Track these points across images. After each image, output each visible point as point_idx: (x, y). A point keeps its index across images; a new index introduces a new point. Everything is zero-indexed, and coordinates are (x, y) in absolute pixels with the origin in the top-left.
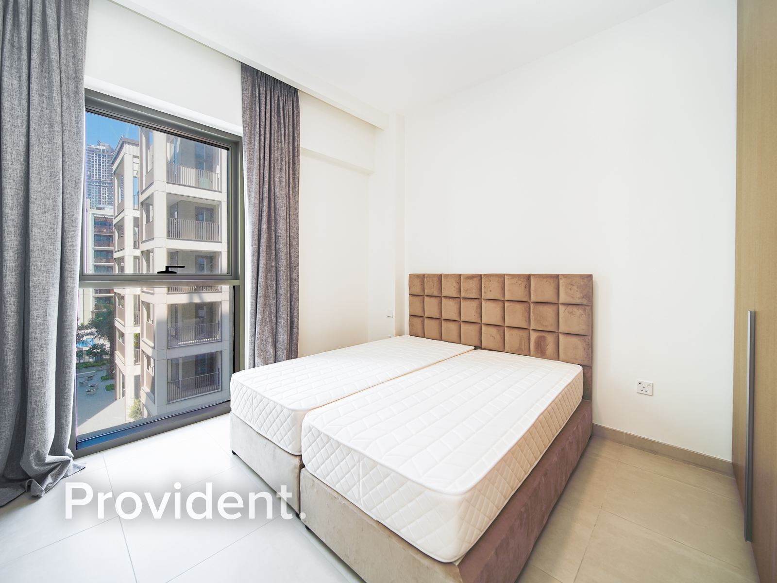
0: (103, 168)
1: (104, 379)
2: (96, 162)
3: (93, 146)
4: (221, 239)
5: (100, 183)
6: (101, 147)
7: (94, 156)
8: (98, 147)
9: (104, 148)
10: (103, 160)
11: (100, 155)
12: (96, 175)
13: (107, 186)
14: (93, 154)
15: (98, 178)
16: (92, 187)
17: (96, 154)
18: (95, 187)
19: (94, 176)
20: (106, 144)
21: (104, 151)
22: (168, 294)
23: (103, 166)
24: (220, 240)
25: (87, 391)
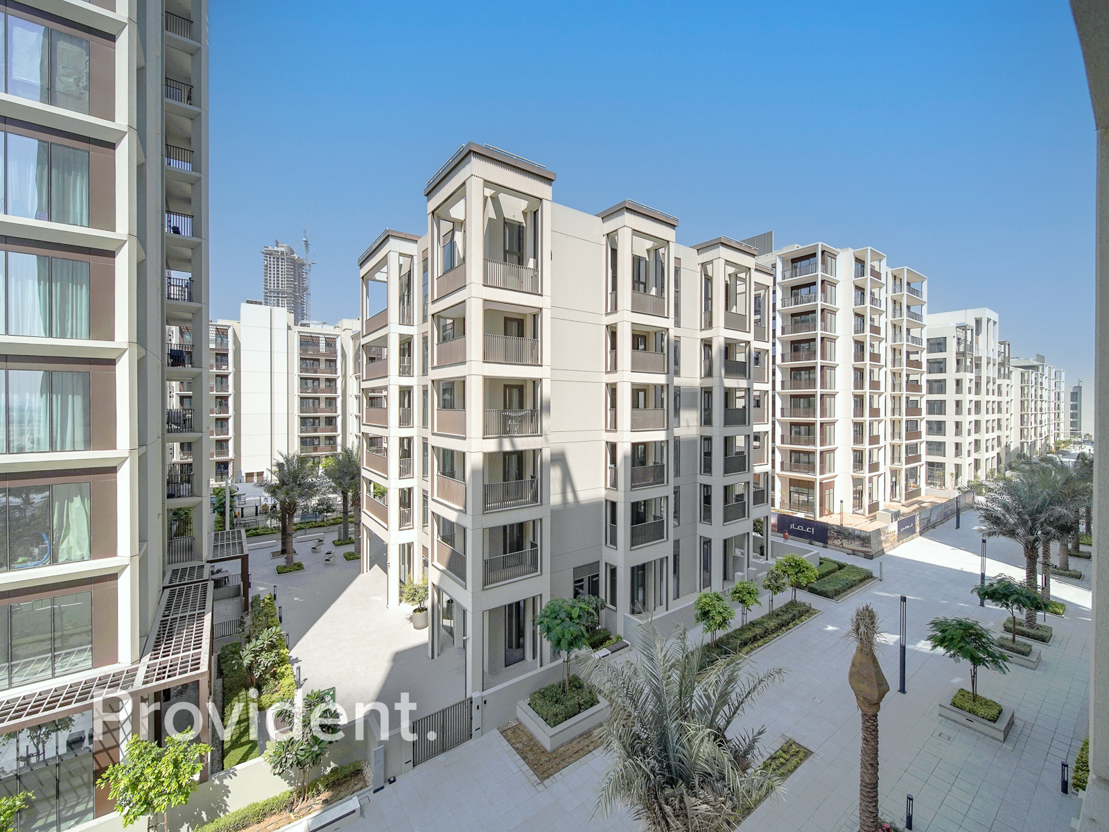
0: (282, 275)
1: (338, 544)
2: (274, 268)
3: (270, 248)
4: (542, 361)
5: (278, 293)
6: (280, 249)
7: (272, 260)
8: (276, 249)
9: (283, 249)
10: (282, 265)
11: (278, 258)
12: (274, 284)
13: (286, 297)
14: (270, 258)
15: (276, 288)
16: (269, 298)
17: (274, 258)
18: (273, 298)
19: (272, 285)
20: (285, 245)
21: (282, 253)
22: (484, 439)
23: (282, 272)
24: (539, 363)
25: (326, 560)
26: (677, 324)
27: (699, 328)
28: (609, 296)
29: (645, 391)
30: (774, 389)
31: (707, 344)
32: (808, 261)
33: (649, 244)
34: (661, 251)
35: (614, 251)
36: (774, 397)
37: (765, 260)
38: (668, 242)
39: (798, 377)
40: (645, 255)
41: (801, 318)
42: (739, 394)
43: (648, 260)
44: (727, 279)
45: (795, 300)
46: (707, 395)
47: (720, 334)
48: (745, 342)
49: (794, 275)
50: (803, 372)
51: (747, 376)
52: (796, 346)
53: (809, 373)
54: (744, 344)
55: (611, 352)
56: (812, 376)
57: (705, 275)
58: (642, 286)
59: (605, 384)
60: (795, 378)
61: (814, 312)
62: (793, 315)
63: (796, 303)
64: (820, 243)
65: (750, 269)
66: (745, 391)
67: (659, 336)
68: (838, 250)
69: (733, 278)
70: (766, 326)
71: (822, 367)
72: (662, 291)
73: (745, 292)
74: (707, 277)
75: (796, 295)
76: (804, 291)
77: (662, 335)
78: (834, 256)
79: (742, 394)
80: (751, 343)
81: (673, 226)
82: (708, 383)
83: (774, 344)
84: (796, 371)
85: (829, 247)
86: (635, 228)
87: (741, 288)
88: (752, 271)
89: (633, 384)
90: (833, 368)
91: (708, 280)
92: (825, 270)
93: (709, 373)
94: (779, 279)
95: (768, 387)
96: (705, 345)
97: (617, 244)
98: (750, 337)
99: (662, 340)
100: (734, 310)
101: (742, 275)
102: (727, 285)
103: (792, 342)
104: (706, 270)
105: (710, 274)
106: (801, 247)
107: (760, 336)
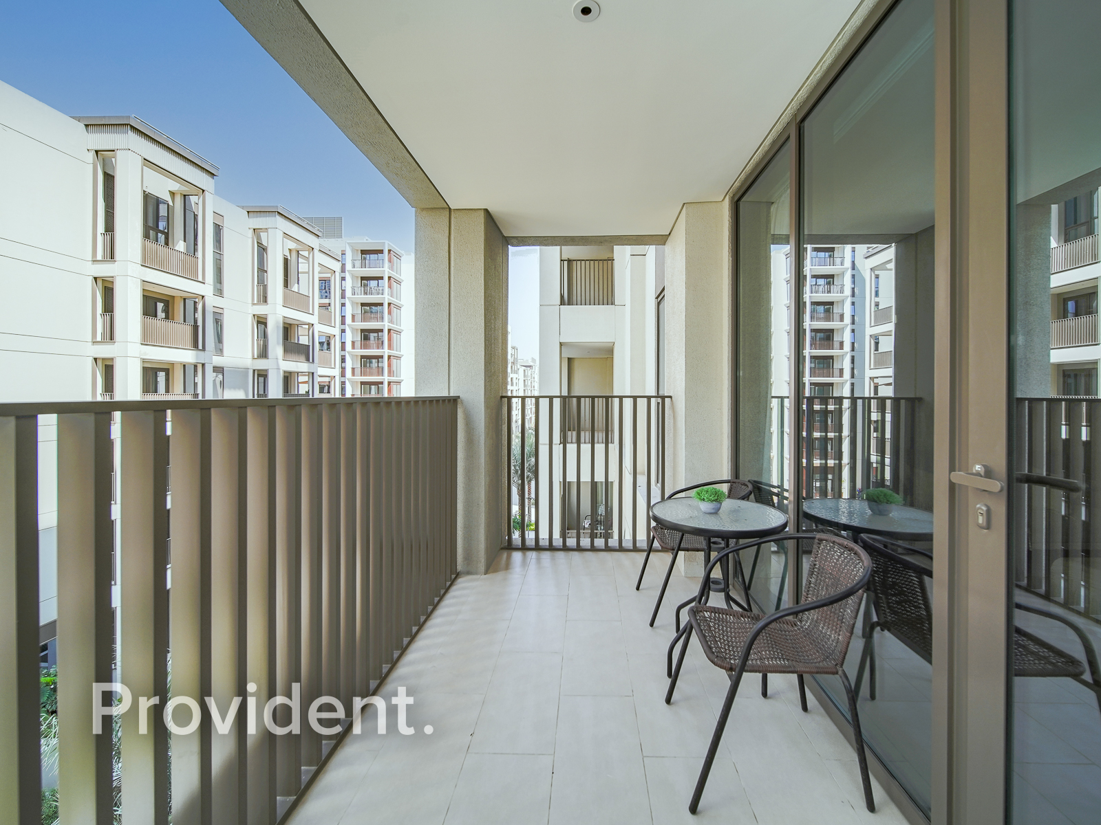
26: (219, 292)
27: (250, 301)
28: (100, 239)
29: (167, 371)
30: (343, 374)
31: (261, 322)
32: (376, 255)
33: (175, 186)
34: (193, 199)
35: (109, 179)
36: (343, 383)
37: (333, 244)
38: (203, 191)
39: (368, 365)
40: (168, 198)
41: (370, 308)
42: (301, 379)
43: (171, 204)
44: (288, 254)
45: (364, 291)
46: (261, 379)
47: (277, 313)
48: (308, 324)
49: (363, 265)
50: (374, 361)
51: (311, 361)
52: (366, 334)
53: (378, 362)
54: (307, 326)
55: (103, 315)
56: (380, 365)
57: (258, 242)
58: (162, 237)
59: (91, 359)
60: (365, 366)
61: (381, 304)
62: (363, 305)
63: (366, 293)
64: (387, 242)
65: (313, 249)
66: (308, 376)
67: (190, 304)
68: (403, 252)
69: (294, 254)
70: (333, 311)
71: (389, 357)
72: (195, 250)
73: (308, 273)
74: (259, 245)
75: (366, 286)
76: (373, 283)
77: (195, 303)
78: (399, 257)
79: (306, 379)
80: (315, 326)
81: (212, 175)
82: (261, 364)
83: (343, 331)
84: (366, 360)
85: (395, 248)
86: (146, 158)
87: (303, 267)
88: (316, 251)
89: (144, 361)
90: (398, 358)
91: (262, 249)
92: (391, 268)
93: (264, 354)
94: (349, 267)
95: (336, 372)
96: (259, 322)
97: (114, 168)
98: (314, 319)
99: (195, 309)
100: (295, 288)
101: (305, 253)
102: (286, 261)
103: (362, 331)
104: (259, 238)
105: (265, 243)
106: (370, 241)
107: (326, 320)
